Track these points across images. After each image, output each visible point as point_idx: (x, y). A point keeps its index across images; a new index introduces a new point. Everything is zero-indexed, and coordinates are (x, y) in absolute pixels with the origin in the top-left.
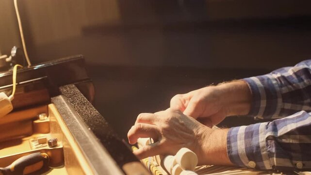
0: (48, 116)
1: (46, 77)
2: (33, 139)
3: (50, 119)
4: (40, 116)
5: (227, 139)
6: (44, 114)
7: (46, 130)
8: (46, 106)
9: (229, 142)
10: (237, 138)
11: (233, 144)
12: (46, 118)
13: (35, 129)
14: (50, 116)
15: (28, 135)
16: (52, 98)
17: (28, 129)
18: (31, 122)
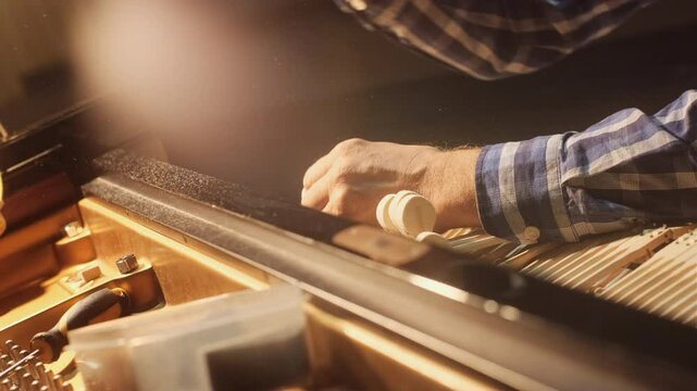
0: (83, 226)
1: (60, 146)
2: (66, 278)
3: (91, 231)
4: (67, 229)
5: (477, 179)
6: (75, 223)
7: (88, 254)
8: (74, 206)
9: (481, 186)
10: (497, 177)
11: (490, 192)
12: (80, 229)
13: (63, 259)
14: (90, 224)
15: (52, 274)
16: (83, 187)
17: (48, 262)
18: (50, 246)
